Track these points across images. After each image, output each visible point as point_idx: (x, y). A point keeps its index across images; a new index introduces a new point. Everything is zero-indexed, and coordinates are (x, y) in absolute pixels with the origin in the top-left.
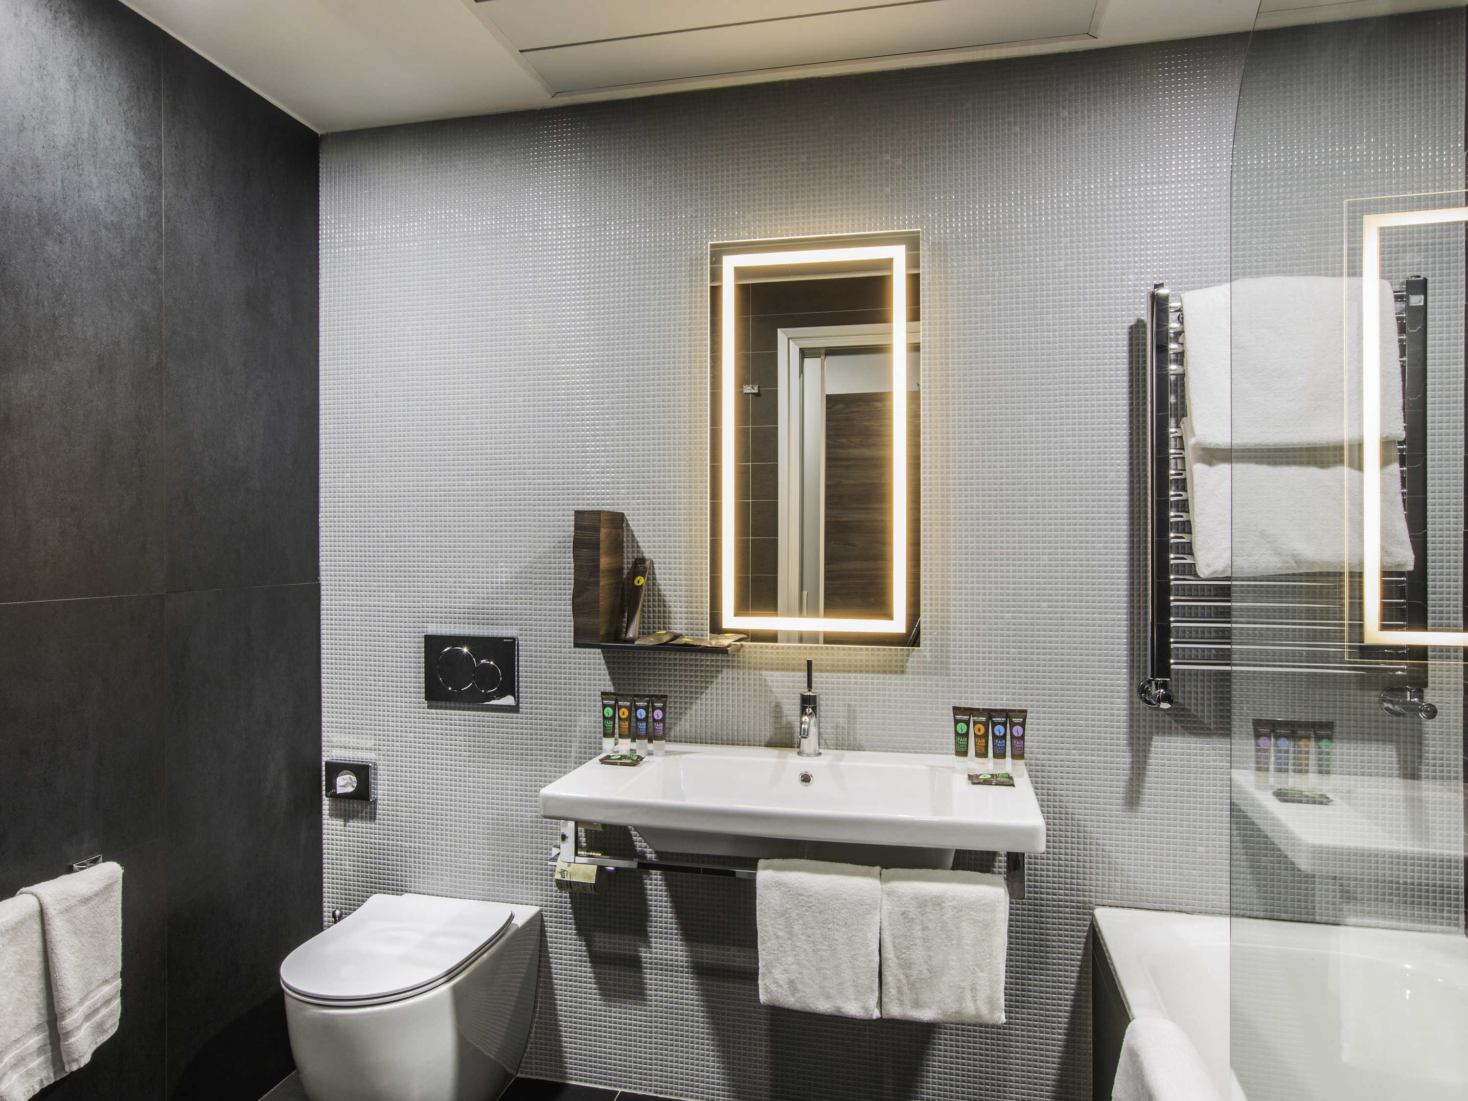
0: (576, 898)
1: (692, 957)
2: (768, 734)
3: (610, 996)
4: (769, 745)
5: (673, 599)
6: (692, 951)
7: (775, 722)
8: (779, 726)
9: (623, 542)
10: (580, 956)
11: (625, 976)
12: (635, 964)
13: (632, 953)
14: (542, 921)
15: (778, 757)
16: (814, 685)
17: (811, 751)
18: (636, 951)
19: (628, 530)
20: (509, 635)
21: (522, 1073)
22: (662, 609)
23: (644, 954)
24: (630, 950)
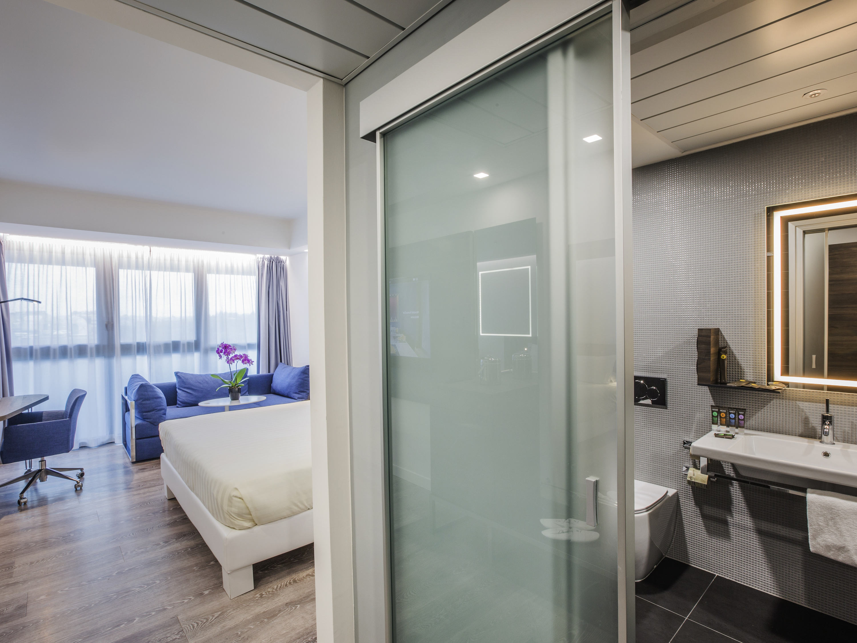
0: (694, 489)
1: (755, 525)
2: (800, 431)
3: (712, 533)
4: (801, 436)
5: (745, 366)
6: (755, 523)
7: (805, 426)
8: (807, 427)
9: (719, 340)
10: (697, 514)
11: (719, 526)
12: (726, 523)
13: (723, 517)
14: (678, 496)
15: (808, 442)
16: (830, 410)
17: (829, 442)
18: (725, 517)
19: (721, 335)
20: (663, 378)
21: (668, 555)
22: (740, 370)
23: (729, 519)
24: (722, 516)
